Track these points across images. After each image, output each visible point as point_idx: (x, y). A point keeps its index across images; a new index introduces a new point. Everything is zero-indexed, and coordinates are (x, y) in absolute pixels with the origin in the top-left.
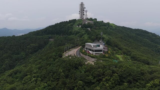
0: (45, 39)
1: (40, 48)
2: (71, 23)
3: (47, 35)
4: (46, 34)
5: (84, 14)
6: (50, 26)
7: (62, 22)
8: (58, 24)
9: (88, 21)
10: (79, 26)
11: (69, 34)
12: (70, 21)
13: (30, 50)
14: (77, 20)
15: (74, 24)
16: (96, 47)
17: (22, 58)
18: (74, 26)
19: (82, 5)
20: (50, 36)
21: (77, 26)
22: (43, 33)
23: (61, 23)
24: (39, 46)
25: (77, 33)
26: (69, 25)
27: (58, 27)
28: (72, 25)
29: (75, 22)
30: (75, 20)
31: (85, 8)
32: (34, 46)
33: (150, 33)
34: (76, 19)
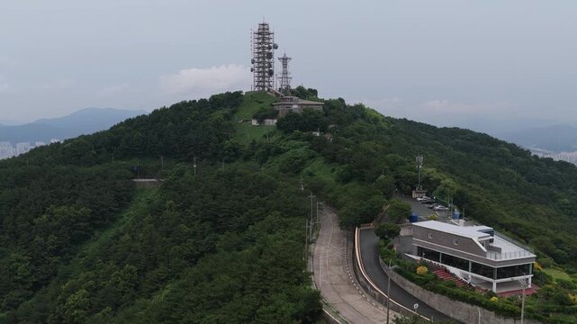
0: (119, 181)
1: (98, 222)
2: (220, 106)
3: (120, 162)
4: (116, 159)
5: (271, 73)
6: (129, 122)
7: (184, 103)
8: (164, 110)
9: (302, 102)
10: (261, 120)
11: (224, 155)
12: (214, 98)
13: (52, 238)
14: (244, 94)
15: (234, 112)
17: (15, 281)
18: (238, 120)
19: (263, 33)
20: (136, 163)
21: (254, 122)
23: (176, 108)
24: (92, 213)
25: (269, 154)
26: (219, 114)
27: (170, 123)
28: (227, 117)
29: (236, 105)
30: (238, 94)
31: (276, 47)
32: (70, 217)
33: (501, 142)
34: (241, 92)
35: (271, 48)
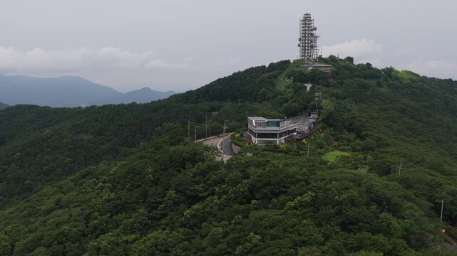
0: (201, 112)
2: (273, 69)
3: (207, 103)
4: (206, 101)
5: (312, 47)
6: (219, 80)
7: (252, 69)
9: (317, 65)
10: (290, 78)
11: (259, 98)
12: (272, 65)
14: (292, 61)
15: (280, 73)
16: (264, 127)
18: (281, 78)
19: (307, 20)
20: (216, 103)
21: (287, 80)
22: (199, 98)
23: (247, 71)
27: (238, 81)
28: (274, 76)
29: (283, 69)
30: (287, 62)
31: (315, 29)
34: (289, 60)
35: (312, 30)
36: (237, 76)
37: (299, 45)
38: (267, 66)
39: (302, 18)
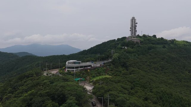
22: (87, 53)
35: (136, 24)
36: (104, 44)
37: (130, 31)
38: (116, 39)
39: (131, 19)
